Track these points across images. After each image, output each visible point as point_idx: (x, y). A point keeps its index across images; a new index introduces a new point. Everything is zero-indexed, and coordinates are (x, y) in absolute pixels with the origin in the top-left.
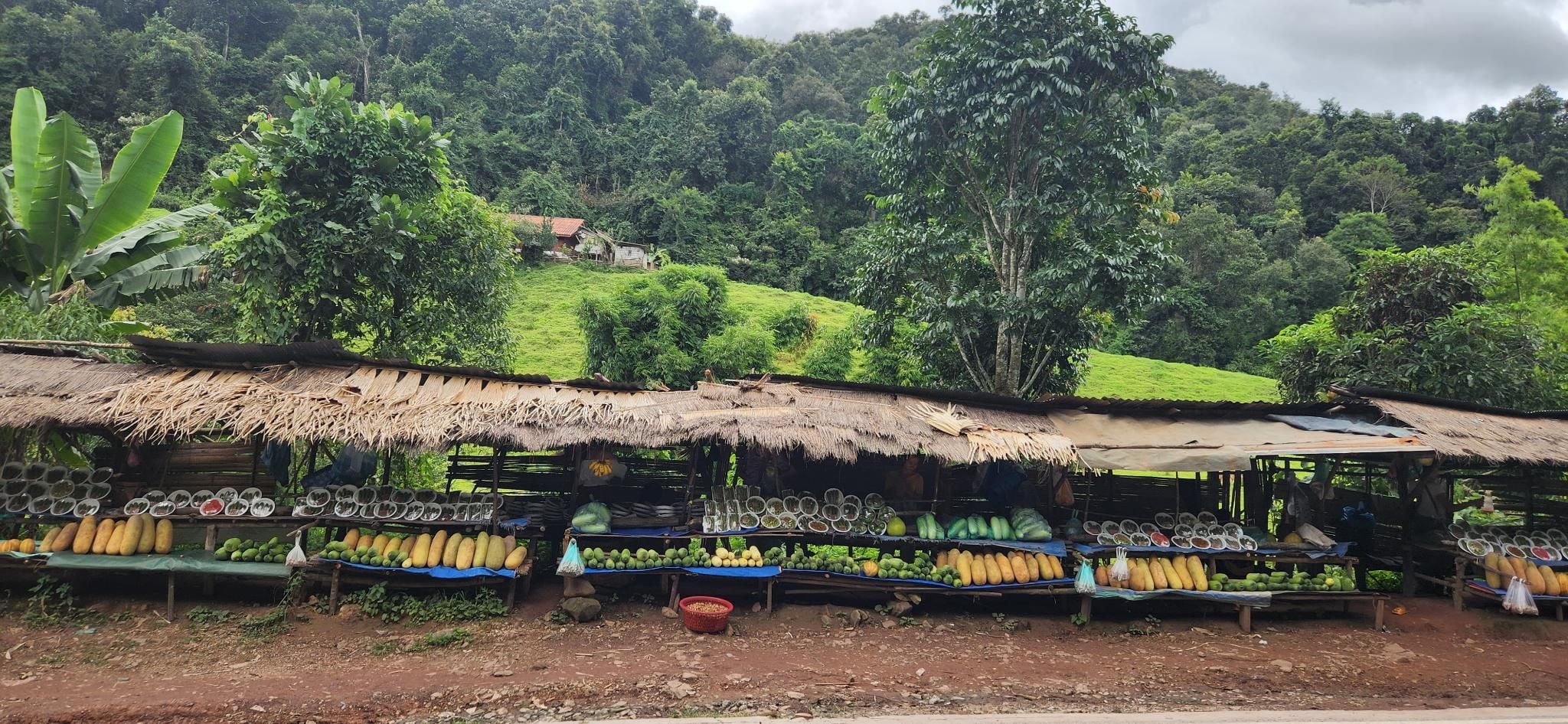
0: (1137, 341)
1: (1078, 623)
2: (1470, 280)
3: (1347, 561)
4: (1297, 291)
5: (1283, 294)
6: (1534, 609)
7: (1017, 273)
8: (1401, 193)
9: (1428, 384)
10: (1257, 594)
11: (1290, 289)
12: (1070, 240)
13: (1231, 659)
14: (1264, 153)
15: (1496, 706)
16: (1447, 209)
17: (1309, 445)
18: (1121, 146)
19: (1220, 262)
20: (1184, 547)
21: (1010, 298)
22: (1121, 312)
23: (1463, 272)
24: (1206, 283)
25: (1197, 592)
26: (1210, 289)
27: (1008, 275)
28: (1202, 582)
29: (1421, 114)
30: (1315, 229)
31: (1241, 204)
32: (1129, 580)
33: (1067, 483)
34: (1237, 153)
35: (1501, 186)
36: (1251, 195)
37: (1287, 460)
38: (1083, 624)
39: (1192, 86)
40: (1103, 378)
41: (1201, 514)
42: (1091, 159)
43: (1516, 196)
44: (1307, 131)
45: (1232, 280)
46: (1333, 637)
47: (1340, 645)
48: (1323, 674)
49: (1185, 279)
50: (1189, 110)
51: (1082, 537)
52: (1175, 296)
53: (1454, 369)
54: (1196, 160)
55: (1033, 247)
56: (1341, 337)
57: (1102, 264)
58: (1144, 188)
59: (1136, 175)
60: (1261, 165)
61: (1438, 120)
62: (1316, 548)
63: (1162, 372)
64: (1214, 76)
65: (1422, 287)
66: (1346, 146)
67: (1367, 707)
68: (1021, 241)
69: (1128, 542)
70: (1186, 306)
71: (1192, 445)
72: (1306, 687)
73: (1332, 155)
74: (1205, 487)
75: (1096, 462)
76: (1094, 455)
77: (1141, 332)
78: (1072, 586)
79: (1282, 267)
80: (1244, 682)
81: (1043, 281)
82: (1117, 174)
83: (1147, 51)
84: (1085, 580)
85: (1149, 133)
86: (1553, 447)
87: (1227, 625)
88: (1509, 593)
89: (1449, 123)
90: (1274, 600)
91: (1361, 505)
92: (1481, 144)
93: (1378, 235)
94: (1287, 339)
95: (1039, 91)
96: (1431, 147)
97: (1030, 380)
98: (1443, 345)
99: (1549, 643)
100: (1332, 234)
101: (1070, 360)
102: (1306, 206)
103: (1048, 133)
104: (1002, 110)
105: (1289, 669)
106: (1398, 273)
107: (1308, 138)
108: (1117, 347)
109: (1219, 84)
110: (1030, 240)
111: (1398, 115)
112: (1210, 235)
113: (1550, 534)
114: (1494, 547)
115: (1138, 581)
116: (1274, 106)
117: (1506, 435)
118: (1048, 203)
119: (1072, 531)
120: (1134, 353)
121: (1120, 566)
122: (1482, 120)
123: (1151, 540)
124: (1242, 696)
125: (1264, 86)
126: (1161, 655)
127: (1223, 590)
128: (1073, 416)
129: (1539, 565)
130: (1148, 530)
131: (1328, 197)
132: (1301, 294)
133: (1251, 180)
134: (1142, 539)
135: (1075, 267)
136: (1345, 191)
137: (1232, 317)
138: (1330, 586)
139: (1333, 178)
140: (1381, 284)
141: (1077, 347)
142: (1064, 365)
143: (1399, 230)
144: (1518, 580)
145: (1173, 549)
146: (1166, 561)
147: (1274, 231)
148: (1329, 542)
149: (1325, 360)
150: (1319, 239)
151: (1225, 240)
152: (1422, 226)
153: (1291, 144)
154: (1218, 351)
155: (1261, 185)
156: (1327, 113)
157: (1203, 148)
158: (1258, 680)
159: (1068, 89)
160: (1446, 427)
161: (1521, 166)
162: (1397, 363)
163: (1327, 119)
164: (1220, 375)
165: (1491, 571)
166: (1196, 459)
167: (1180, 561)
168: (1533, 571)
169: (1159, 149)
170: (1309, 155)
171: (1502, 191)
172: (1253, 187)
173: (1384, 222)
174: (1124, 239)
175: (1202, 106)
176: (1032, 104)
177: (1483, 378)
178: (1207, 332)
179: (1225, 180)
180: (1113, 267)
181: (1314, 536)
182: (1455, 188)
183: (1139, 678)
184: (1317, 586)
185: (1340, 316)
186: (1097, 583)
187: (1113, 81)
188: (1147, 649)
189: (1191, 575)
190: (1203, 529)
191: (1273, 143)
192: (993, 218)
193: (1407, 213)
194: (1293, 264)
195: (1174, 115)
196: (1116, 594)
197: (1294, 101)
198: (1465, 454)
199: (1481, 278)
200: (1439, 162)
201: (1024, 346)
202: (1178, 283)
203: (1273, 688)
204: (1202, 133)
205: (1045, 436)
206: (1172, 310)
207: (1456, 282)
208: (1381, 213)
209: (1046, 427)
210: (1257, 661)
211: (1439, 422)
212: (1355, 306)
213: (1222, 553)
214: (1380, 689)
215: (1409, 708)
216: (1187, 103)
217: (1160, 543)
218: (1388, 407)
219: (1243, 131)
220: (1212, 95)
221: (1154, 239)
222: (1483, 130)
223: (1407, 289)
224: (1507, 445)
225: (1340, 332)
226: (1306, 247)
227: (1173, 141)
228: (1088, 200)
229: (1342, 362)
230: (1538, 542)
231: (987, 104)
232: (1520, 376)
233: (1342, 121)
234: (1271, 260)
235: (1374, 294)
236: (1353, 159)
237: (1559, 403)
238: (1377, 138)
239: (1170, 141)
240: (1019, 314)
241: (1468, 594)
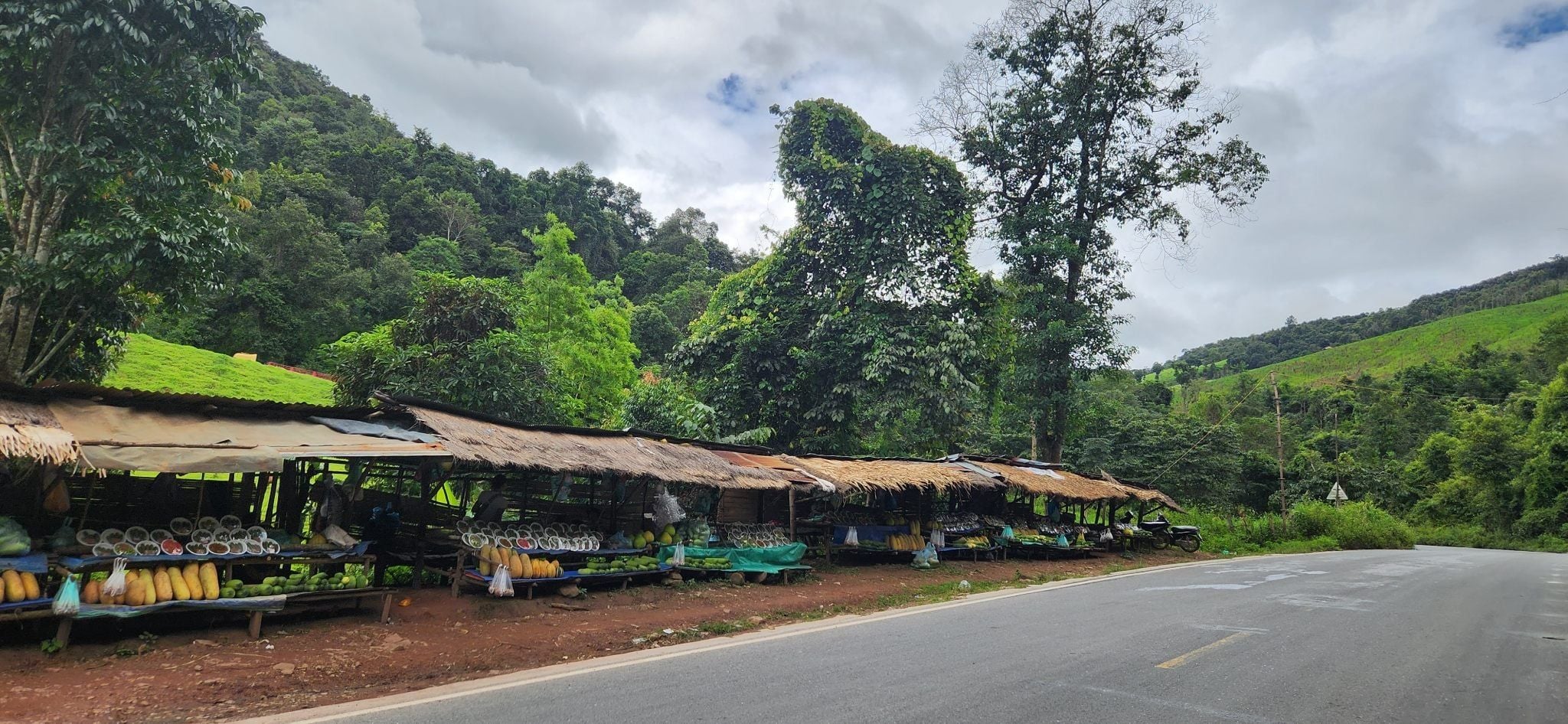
0: (202, 331)
1: (51, 650)
2: (505, 310)
3: (365, 559)
4: (374, 301)
5: (360, 302)
6: (512, 591)
7: (39, 231)
8: (473, 227)
9: (464, 397)
10: (271, 598)
11: (368, 298)
12: (117, 205)
13: (231, 669)
14: (357, 162)
15: (467, 680)
16: (506, 249)
17: (346, 448)
18: (194, 114)
19: (304, 262)
20: (200, 554)
21: (24, 259)
22: (169, 295)
23: (502, 303)
24: (286, 280)
25: (206, 601)
26: (289, 286)
27: (26, 231)
28: (213, 589)
29: (495, 163)
30: (398, 245)
31: (331, 207)
32: (126, 595)
33: (62, 485)
34: (332, 157)
35: (547, 237)
36: (342, 202)
37: (327, 462)
38: (57, 651)
39: (294, 77)
40: (154, 368)
41: (225, 517)
42: (155, 119)
43: (557, 248)
44: (400, 152)
45: (315, 283)
46: (341, 635)
47: (346, 642)
48: (323, 671)
49: (265, 272)
50: (289, 100)
51: (72, 549)
52: (252, 288)
53: (485, 385)
54: (290, 153)
55: (67, 204)
56: (397, 349)
57: (153, 238)
58: (215, 166)
59: (207, 150)
60: (354, 174)
61: (507, 171)
62: (338, 548)
63: (224, 367)
64: (319, 74)
65: (469, 311)
66: (432, 175)
67: (358, 698)
68: (51, 194)
69: (132, 552)
70: (261, 301)
71: (225, 444)
72: (303, 686)
73: (419, 180)
74: (238, 489)
75: (101, 460)
76: (103, 452)
77: (207, 322)
78: (49, 606)
79: (362, 276)
80: (239, 692)
81: (71, 245)
82: (184, 143)
83: (234, 22)
84: (68, 599)
85: (243, 113)
86: (543, 454)
87: (235, 633)
88: (494, 579)
89: (516, 176)
90: (288, 603)
91: (389, 506)
92: (536, 199)
93: (451, 261)
94: (347, 345)
95: (93, 25)
96: (500, 192)
97: (41, 362)
98: (478, 364)
99: (517, 619)
100: (411, 253)
101: (100, 342)
102: (393, 222)
103: (105, 76)
104: (41, 31)
105: (289, 672)
106: (451, 295)
107: (400, 159)
108: (178, 335)
109: (324, 84)
110: (62, 195)
111: (478, 158)
112: (297, 232)
113: (533, 527)
114: (490, 539)
115: (137, 595)
116: (373, 120)
117: (510, 443)
118: (93, 156)
119: (60, 542)
120: (196, 345)
121: (117, 580)
122: (539, 179)
123: (160, 548)
124: (233, 707)
125: (366, 98)
126: (150, 674)
127: (236, 597)
128: (82, 407)
129: (520, 553)
130: (159, 537)
131: (412, 218)
132: (377, 304)
133: (343, 186)
134: (150, 548)
135: (118, 236)
136: (427, 216)
137: (308, 318)
138: (345, 585)
139: (419, 201)
140: (436, 303)
141: (111, 329)
142: (91, 347)
143: (467, 259)
144: (502, 567)
145: (186, 557)
146: (175, 571)
147: (359, 240)
148: (352, 542)
149: (380, 368)
150: (399, 255)
151: (311, 240)
152: (486, 260)
153: (385, 160)
154: (289, 350)
155: (352, 193)
156: (420, 140)
157: (298, 142)
158: (256, 687)
159: (133, 32)
160: (466, 435)
161: (564, 224)
162: (442, 376)
163: (419, 145)
164: (286, 375)
165: (484, 560)
166: (225, 459)
167: (192, 571)
168: (516, 559)
169: (253, 132)
170: (399, 175)
171: (547, 240)
172: (344, 192)
173: (457, 250)
174: (185, 216)
175: (303, 100)
176: (83, 36)
177: (505, 394)
178: (280, 330)
179: (319, 180)
180: (166, 244)
181: (338, 536)
182: (513, 232)
183: (117, 704)
184: (333, 586)
185: (399, 328)
186: (83, 600)
187: (193, 43)
188: (134, 671)
189: (202, 582)
190: (223, 534)
191: (367, 155)
192: (13, 158)
193: (475, 246)
194: (374, 276)
195: (273, 101)
196: (105, 612)
197: (392, 121)
198: (476, 459)
199: (514, 309)
200: (504, 208)
201: (38, 321)
202: (257, 275)
203: (270, 693)
204: (299, 128)
205: (38, 428)
206: (246, 302)
207: (495, 310)
208: (455, 242)
209: (41, 418)
210: (259, 667)
211: (461, 431)
212: (413, 321)
213: (240, 558)
214: (372, 679)
215: (395, 693)
216: (288, 93)
217: (171, 552)
218: (423, 415)
219: (340, 136)
220: (314, 93)
221: (220, 223)
222: (539, 188)
223: (456, 311)
224: (509, 452)
225: (397, 343)
226: (388, 260)
227: (269, 128)
228: (144, 164)
229: (396, 371)
230: (523, 534)
231: (20, 19)
232: (533, 395)
233: (432, 151)
234: (353, 268)
235: (430, 311)
236: (438, 189)
237: (557, 418)
238: (459, 174)
239: (265, 127)
240: (34, 280)
241: (463, 582)
